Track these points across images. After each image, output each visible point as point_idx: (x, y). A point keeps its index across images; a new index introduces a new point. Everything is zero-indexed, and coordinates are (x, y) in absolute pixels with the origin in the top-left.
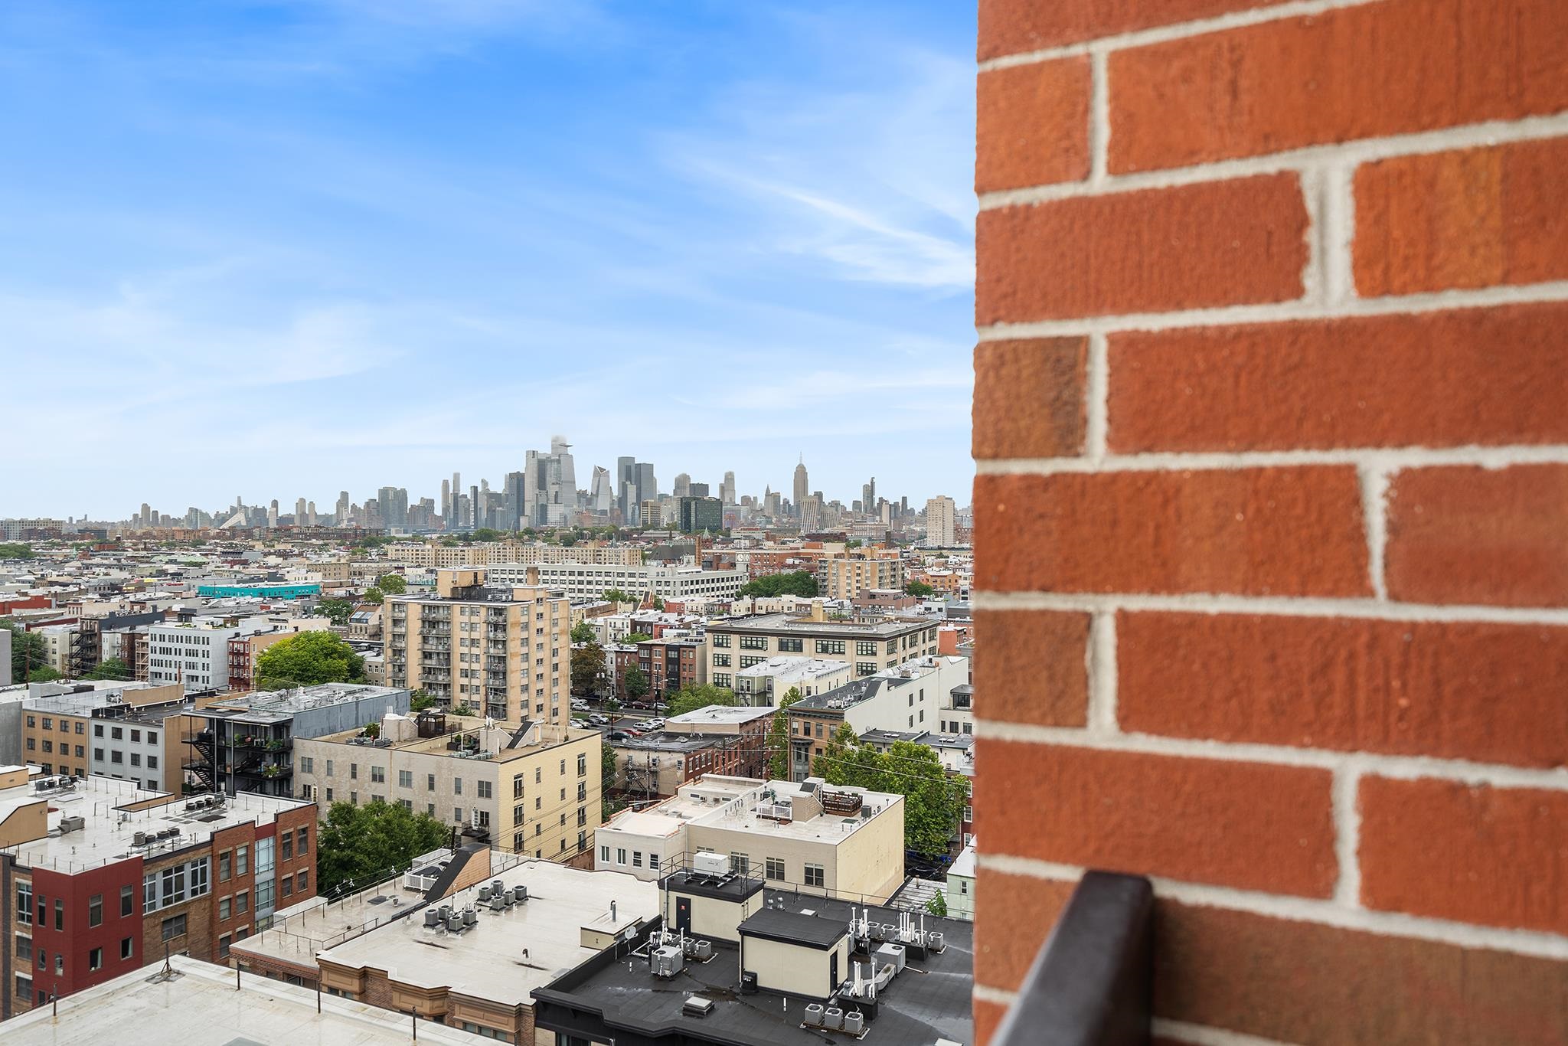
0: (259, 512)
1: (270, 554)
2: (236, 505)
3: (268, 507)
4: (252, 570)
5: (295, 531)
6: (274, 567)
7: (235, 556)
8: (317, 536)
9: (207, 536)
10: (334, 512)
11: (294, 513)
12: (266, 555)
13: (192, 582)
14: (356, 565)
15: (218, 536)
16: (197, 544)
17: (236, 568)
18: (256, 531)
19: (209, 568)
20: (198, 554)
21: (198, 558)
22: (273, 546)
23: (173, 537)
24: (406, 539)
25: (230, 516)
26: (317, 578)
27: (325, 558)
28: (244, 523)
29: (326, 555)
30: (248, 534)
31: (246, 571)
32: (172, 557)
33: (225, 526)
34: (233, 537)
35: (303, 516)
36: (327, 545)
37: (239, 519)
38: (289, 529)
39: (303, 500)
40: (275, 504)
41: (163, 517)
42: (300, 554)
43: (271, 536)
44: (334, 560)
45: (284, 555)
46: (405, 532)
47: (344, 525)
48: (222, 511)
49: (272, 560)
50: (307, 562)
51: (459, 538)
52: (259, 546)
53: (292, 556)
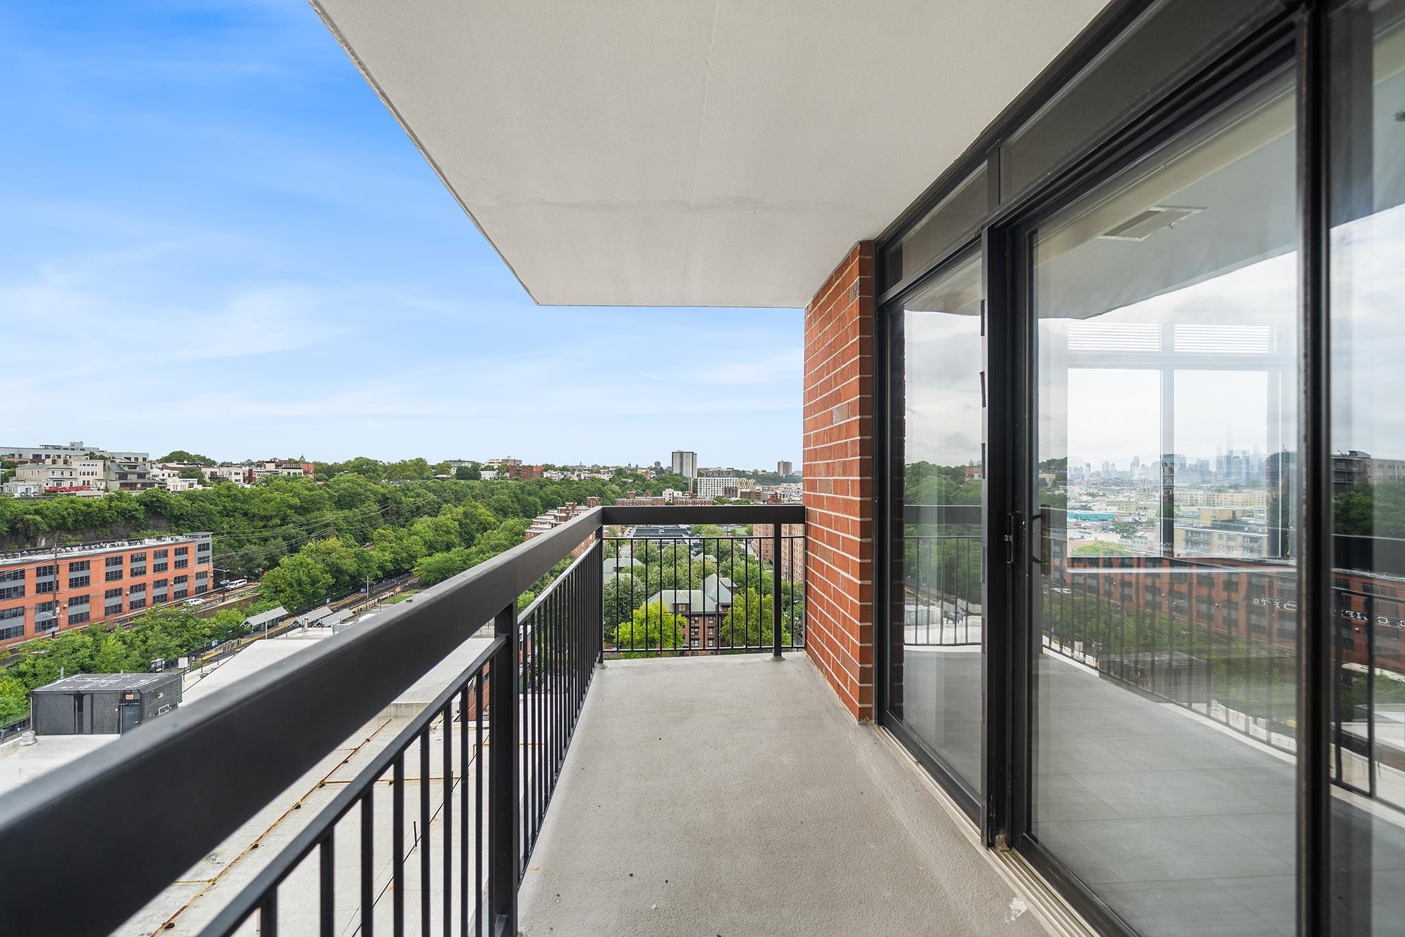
3: (1084, 467)
6: (1085, 502)
8: (1115, 484)
10: (1129, 469)
11: (1101, 470)
24: (1185, 487)
26: (1113, 510)
27: (1120, 498)
35: (1107, 472)
36: (1123, 489)
39: (1107, 463)
42: (1104, 495)
44: (1126, 499)
51: (1230, 487)
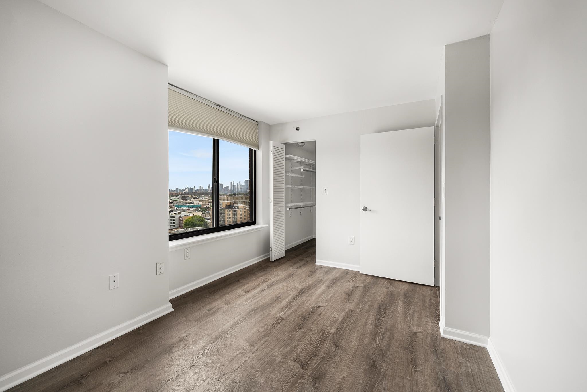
0: (191, 189)
1: (192, 198)
2: (186, 187)
4: (188, 201)
5: (198, 193)
7: (185, 199)
9: (180, 194)
12: (191, 198)
13: (174, 204)
14: (210, 200)
15: (182, 194)
16: (177, 196)
17: (184, 201)
18: (190, 193)
19: (178, 201)
20: (177, 198)
21: (177, 199)
22: (193, 196)
23: (172, 194)
25: (185, 190)
28: (188, 191)
29: (204, 198)
30: (188, 193)
31: (186, 202)
32: (171, 199)
33: (184, 192)
34: (185, 194)
37: (187, 190)
38: (197, 193)
40: (195, 187)
41: (171, 190)
43: (193, 194)
45: (195, 198)
46: (222, 193)
47: (209, 192)
48: (183, 189)
49: (192, 199)
50: (199, 200)
52: (190, 196)
53: (197, 198)
